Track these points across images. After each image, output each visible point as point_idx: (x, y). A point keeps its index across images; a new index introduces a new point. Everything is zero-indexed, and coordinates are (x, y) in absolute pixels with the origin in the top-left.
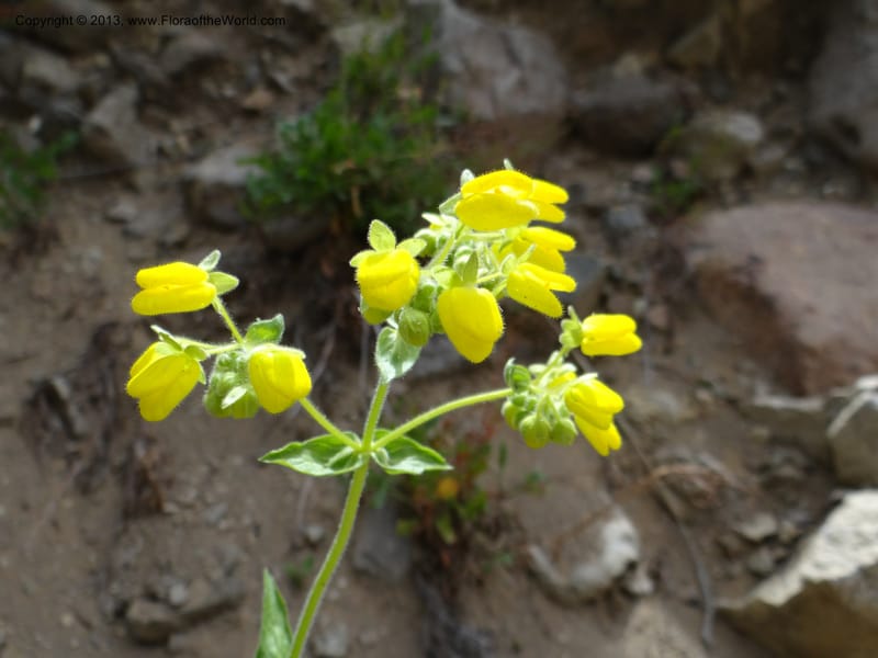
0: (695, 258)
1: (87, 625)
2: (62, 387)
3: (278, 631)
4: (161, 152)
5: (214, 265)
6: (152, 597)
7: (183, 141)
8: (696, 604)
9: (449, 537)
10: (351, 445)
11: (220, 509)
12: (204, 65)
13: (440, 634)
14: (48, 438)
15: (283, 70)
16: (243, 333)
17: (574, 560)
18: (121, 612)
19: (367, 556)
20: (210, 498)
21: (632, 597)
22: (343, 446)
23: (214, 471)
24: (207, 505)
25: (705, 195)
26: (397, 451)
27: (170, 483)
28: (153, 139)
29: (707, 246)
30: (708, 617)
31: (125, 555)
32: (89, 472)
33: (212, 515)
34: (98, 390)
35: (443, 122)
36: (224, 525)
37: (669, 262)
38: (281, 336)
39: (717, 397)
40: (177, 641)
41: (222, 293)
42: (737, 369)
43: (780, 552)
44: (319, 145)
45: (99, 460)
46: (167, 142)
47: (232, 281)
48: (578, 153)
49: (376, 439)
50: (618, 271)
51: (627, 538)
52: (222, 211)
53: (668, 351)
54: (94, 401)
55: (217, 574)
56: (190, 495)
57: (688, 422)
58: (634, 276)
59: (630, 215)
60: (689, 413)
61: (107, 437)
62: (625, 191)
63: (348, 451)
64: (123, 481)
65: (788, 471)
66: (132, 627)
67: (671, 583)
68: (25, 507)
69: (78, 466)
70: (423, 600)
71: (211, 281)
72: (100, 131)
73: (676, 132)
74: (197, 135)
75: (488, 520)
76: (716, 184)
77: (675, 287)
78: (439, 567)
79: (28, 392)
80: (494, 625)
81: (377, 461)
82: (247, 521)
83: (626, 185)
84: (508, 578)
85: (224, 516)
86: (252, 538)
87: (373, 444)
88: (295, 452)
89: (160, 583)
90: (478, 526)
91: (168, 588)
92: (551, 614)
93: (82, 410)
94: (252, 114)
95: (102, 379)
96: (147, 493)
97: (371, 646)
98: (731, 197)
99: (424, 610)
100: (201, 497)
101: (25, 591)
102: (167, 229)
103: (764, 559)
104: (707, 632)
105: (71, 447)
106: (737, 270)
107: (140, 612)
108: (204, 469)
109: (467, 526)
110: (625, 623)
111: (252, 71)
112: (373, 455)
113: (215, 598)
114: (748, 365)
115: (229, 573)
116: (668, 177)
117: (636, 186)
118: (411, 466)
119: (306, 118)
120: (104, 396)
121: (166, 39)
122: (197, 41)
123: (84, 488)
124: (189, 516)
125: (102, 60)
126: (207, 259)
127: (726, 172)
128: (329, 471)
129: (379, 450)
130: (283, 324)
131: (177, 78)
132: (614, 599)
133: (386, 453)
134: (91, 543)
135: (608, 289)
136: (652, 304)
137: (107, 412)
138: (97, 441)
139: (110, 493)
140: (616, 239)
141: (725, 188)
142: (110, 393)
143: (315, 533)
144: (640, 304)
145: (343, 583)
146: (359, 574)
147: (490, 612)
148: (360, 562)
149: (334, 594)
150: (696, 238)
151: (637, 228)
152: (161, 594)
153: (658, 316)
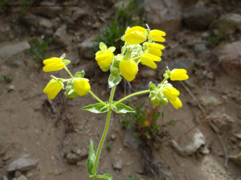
0: (221, 58)
1: (58, 159)
2: (51, 101)
4: (73, 41)
5: (63, 58)
6: (73, 152)
7: (78, 38)
8: (222, 156)
9: (149, 137)
10: (107, 106)
11: (89, 130)
12: (83, 17)
13: (147, 163)
14: (47, 114)
15: (103, 16)
16: (74, 76)
17: (185, 144)
18: (65, 156)
19: (127, 142)
20: (86, 128)
21: (203, 155)
22: (104, 106)
23: (87, 121)
24: (86, 130)
25: (225, 39)
26: (120, 107)
27: (77, 124)
28: (71, 38)
29: (225, 54)
30: (227, 160)
31: (66, 142)
32: (57, 122)
33: (87, 132)
34: (59, 101)
36: (90, 134)
37: (213, 60)
38: (84, 76)
39: (229, 97)
40: (79, 163)
41: (66, 65)
42: (235, 89)
44: (111, 35)
45: (60, 119)
46: (74, 38)
47: (69, 62)
48: (186, 31)
50: (198, 63)
51: (201, 138)
52: (88, 55)
53: (214, 85)
54: (58, 104)
56: (82, 127)
57: (220, 105)
58: (203, 64)
59: (201, 47)
60: (220, 103)
61: (61, 113)
62: (200, 40)
63: (105, 107)
64: (65, 124)
66: (68, 159)
67: (215, 151)
68: (43, 130)
69: (54, 120)
70: (142, 154)
71: (63, 62)
72: (58, 37)
73: (215, 21)
74: (82, 36)
75: (160, 133)
76: (228, 36)
77: (215, 67)
78: (147, 145)
79: (43, 103)
80: (163, 162)
81: (113, 109)
82: (96, 134)
83: (200, 38)
84: (166, 149)
85: (90, 132)
86: (97, 138)
87: (112, 105)
88: (91, 107)
89: (74, 149)
90: (157, 134)
91: (76, 150)
92: (179, 159)
93: (55, 106)
94: (95, 29)
95: (60, 99)
96: (71, 127)
97: (129, 166)
98: (233, 39)
99: (143, 157)
100: (84, 128)
101: (43, 151)
104: (226, 165)
105: (53, 116)
106: (235, 60)
107: (70, 156)
108: (85, 121)
109: (154, 134)
110: (201, 162)
111: (95, 18)
112: (112, 108)
116: (213, 35)
117: (203, 38)
118: (123, 111)
119: (108, 28)
120: (60, 103)
121: (73, 12)
122: (80, 11)
123: (56, 125)
125: (58, 19)
126: (62, 56)
127: (231, 32)
128: (100, 112)
129: (114, 107)
130: (84, 73)
131: (76, 21)
132: (198, 155)
133: (116, 108)
134: (58, 139)
135: (195, 69)
136: (208, 72)
137: (61, 107)
138: (59, 114)
139: (62, 127)
140: (197, 54)
141: (231, 36)
142: (62, 102)
143: (113, 136)
144: (205, 72)
145: (121, 149)
146: (125, 147)
147: (161, 158)
148: (125, 144)
149: (118, 152)
150: (222, 52)
151: (203, 50)
152: (75, 152)
153: (210, 75)
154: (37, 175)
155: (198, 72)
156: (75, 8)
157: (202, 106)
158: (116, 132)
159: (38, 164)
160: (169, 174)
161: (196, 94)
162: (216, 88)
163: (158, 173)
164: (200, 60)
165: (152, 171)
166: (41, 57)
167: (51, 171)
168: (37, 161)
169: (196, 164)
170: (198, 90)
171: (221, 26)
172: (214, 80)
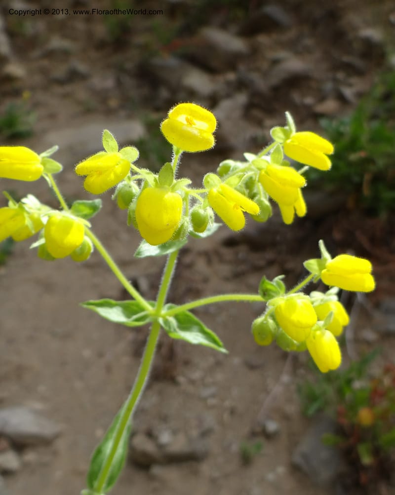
6: (150, 435)
9: (367, 460)
11: (213, 389)
12: (295, 81)
19: (305, 456)
20: (209, 381)
22: (144, 310)
23: (219, 364)
24: (205, 385)
27: (187, 363)
33: (206, 392)
36: (212, 401)
46: (259, 133)
47: (58, 167)
56: (196, 375)
63: (145, 313)
82: (227, 403)
85: (213, 396)
86: (226, 416)
87: (163, 312)
88: (108, 306)
100: (202, 379)
111: (329, 86)
112: (161, 320)
113: (187, 449)
118: (194, 337)
122: (294, 64)
125: (231, 76)
129: (168, 317)
130: (100, 205)
131: (276, 89)
133: (174, 321)
143: (272, 426)
145: (281, 470)
146: (295, 469)
148: (298, 459)
149: (271, 477)
152: (155, 434)
156: (282, 54)
158: (286, 418)
159: (57, 436)
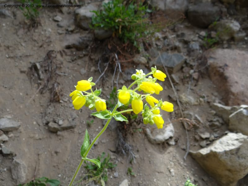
0: (210, 61)
1: (39, 125)
2: (38, 66)
3: (87, 142)
4: (70, 2)
5: (91, 81)
8: (184, 150)
10: (109, 113)
13: (120, 144)
14: (34, 78)
16: (93, 92)
17: (157, 134)
18: (47, 124)
21: (169, 145)
25: (218, 44)
26: (118, 116)
29: (215, 58)
30: (187, 153)
31: (49, 111)
32: (43, 89)
33: (71, 105)
34: (47, 68)
35: (149, 11)
37: (203, 61)
39: (204, 101)
40: (59, 133)
41: (92, 86)
42: (212, 94)
43: (209, 142)
45: (45, 86)
47: (94, 84)
48: (186, 24)
49: (115, 113)
50: (188, 61)
51: (171, 131)
52: (84, 24)
53: (196, 86)
54: (46, 71)
55: (70, 119)
56: (66, 99)
57: (195, 105)
58: (192, 63)
59: (195, 46)
60: (196, 103)
61: (48, 81)
62: (196, 38)
64: (51, 93)
65: (217, 123)
66: (49, 128)
67: (180, 144)
68: (27, 94)
69: (41, 87)
70: (118, 135)
71: (90, 84)
73: (215, 23)
75: (137, 120)
76: (223, 41)
77: (202, 69)
78: (123, 129)
79: (30, 66)
80: (134, 145)
81: (114, 117)
83: (197, 36)
84: (140, 135)
86: (80, 113)
89: (57, 119)
90: (135, 121)
91: (59, 120)
92: (148, 145)
93: (42, 72)
95: (48, 65)
96: (56, 97)
97: (104, 143)
98: (226, 46)
99: (118, 138)
101: (25, 114)
102: (69, 27)
103: (204, 143)
104: (185, 157)
105: (39, 82)
106: (220, 67)
107: (51, 124)
110: (166, 151)
113: (69, 125)
114: (216, 94)
115: (73, 120)
116: (209, 36)
117: (200, 36)
118: (121, 119)
120: (48, 70)
123: (41, 93)
124: (66, 104)
127: (227, 38)
128: (104, 118)
130: (101, 91)
132: (164, 145)
133: (116, 116)
134: (42, 106)
135: (184, 65)
136: (195, 72)
137: (48, 74)
138: (46, 81)
139: (47, 95)
140: (190, 52)
141: (225, 42)
142: (50, 69)
144: (192, 71)
145: (100, 127)
147: (134, 141)
149: (97, 130)
150: (213, 56)
151: (197, 49)
152: (57, 122)
153: (195, 76)
154: (18, 137)
155: (186, 69)
157: (180, 102)
159: (20, 126)
160: (137, 156)
161: (178, 90)
162: (196, 89)
163: (128, 154)
164: (191, 58)
165: (123, 151)
166: (33, 13)
167: (32, 135)
168: (19, 123)
169: (161, 152)
170: (181, 87)
171: (220, 29)
172: (197, 81)
